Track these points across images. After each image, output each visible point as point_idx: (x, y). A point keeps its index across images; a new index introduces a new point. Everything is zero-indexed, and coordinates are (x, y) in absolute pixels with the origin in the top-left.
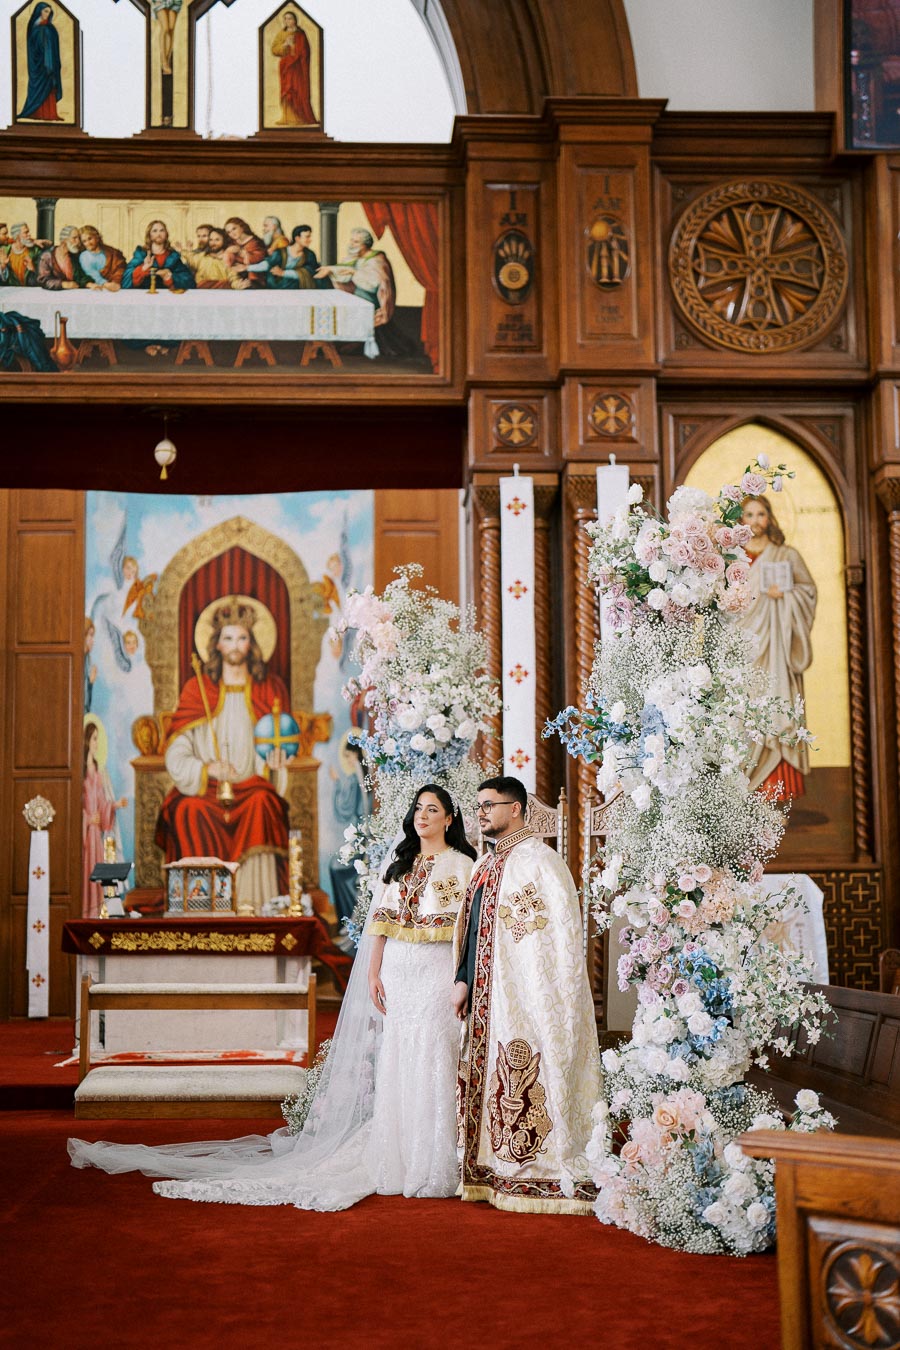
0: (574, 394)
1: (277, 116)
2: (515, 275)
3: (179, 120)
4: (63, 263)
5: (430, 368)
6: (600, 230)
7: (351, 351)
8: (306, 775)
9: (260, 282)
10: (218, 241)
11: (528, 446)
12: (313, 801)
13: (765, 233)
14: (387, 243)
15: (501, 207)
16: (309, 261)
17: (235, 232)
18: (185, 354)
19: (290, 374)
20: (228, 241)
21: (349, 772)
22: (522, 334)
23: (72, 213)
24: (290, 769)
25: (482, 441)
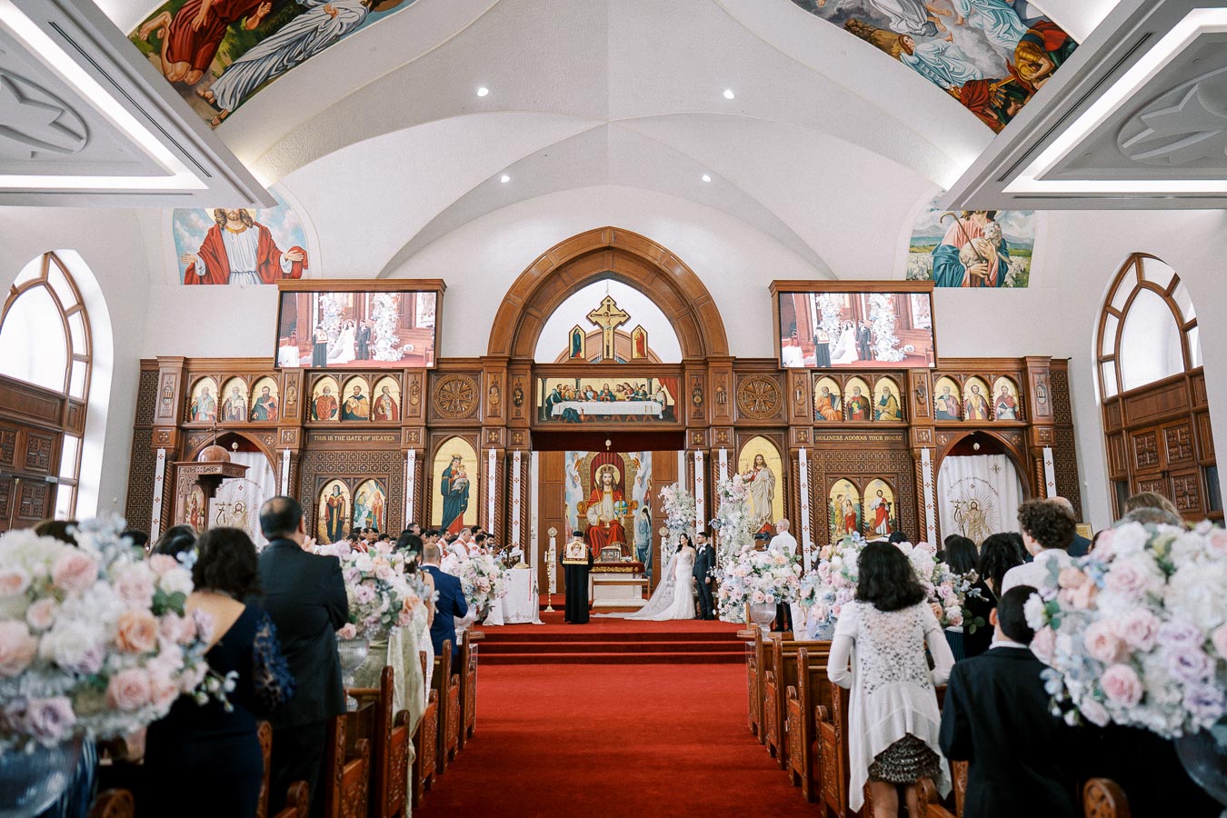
0: (713, 431)
1: (635, 355)
2: (698, 399)
3: (611, 357)
4: (582, 395)
5: (676, 421)
6: (719, 389)
7: (656, 417)
8: (630, 520)
9: (632, 399)
10: (622, 389)
11: (702, 444)
12: (632, 528)
13: (761, 388)
14: (665, 389)
15: (694, 382)
16: (645, 394)
17: (626, 386)
18: (613, 418)
19: (641, 423)
20: (624, 389)
21: (643, 519)
22: (699, 415)
23: (584, 382)
24: (625, 518)
25: (690, 442)
